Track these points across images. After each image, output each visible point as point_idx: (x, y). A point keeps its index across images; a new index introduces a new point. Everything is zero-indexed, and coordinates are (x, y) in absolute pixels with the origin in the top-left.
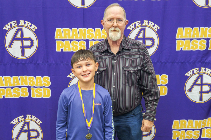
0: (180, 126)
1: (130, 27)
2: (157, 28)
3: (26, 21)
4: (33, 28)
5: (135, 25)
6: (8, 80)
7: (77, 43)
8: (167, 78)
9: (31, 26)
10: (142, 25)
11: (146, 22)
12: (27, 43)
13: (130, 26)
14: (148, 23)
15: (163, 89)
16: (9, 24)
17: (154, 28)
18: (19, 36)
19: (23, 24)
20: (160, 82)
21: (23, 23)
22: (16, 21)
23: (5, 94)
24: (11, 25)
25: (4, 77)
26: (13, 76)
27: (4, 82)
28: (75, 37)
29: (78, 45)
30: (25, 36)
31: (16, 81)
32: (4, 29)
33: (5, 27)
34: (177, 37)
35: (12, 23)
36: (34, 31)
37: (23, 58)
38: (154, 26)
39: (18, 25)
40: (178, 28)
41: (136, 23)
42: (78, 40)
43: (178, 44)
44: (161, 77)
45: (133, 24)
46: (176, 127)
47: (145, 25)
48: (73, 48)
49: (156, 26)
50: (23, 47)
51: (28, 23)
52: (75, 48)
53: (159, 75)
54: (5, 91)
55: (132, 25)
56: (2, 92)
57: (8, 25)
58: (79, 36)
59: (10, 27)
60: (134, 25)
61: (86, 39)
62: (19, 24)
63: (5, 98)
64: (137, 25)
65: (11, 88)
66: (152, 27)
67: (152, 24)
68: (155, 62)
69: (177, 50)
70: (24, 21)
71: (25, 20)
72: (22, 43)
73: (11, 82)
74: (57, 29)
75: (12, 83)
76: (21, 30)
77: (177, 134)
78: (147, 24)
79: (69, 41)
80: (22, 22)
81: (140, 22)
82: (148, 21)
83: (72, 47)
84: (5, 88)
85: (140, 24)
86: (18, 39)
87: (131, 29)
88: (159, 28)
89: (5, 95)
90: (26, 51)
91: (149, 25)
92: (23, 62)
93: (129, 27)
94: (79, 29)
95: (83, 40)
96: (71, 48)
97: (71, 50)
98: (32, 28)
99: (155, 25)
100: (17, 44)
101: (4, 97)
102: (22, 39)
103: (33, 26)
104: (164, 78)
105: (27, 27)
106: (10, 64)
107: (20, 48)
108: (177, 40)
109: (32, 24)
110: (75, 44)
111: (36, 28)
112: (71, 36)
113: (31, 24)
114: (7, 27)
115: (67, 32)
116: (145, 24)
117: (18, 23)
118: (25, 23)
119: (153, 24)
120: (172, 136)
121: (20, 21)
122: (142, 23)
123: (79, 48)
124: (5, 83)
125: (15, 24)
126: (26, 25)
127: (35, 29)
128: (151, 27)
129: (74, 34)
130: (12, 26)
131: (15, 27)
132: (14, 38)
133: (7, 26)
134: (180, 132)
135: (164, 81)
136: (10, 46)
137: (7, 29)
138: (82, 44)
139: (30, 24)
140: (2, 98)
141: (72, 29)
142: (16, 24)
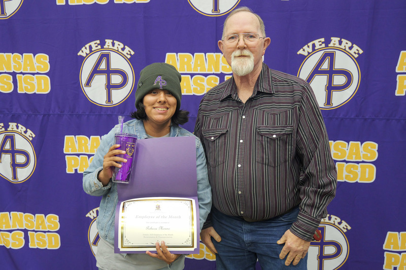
0: (400, 245)
1: (304, 50)
2: (358, 51)
3: (115, 42)
4: (127, 54)
5: (314, 46)
6: (83, 142)
7: (204, 79)
8: (375, 148)
9: (123, 49)
10: (327, 46)
11: (335, 40)
12: (116, 79)
13: (304, 48)
14: (340, 43)
15: (367, 170)
16: (87, 46)
17: (352, 52)
18: (103, 66)
19: (111, 47)
20: (362, 156)
21: (111, 45)
22: (98, 42)
23: (79, 166)
24: (90, 47)
25: (76, 136)
26: (91, 137)
27: (77, 146)
28: (199, 68)
29: (205, 83)
30: (113, 66)
31: (95, 145)
32: (79, 54)
33: (81, 51)
34: (398, 70)
35: (92, 44)
36: (129, 58)
37: (109, 105)
38: (351, 48)
39: (102, 47)
40: (402, 52)
41: (316, 42)
42: (206, 75)
43: (399, 82)
44: (364, 148)
45: (310, 44)
46: (392, 246)
47: (333, 46)
48: (195, 89)
49: (356, 47)
50: (110, 87)
51: (119, 45)
52: (199, 89)
53: (359, 143)
54: (78, 160)
55: (308, 47)
56: (73, 163)
57: (86, 48)
58: (206, 66)
59: (88, 52)
60: (311, 47)
61: (220, 73)
62: (105, 47)
63: (79, 172)
64: (317, 47)
65: (87, 156)
66: (347, 49)
67: (347, 43)
68: (352, 117)
69: (397, 94)
70: (112, 41)
71: (114, 38)
72: (109, 79)
73: (87, 146)
74: (167, 54)
75: (89, 147)
76: (107, 56)
77: (393, 261)
78: (337, 45)
79: (189, 76)
80: (109, 42)
81: (323, 40)
82: (339, 39)
83: (194, 86)
84: (78, 155)
85: (323, 45)
86: (102, 72)
87: (305, 54)
88: (361, 52)
89: (78, 168)
90: (114, 92)
91: (342, 46)
92: (109, 113)
93: (302, 49)
94: (207, 54)
95: (213, 74)
96: (192, 89)
97: (191, 93)
98: (125, 52)
99: (354, 45)
100: (100, 80)
101: (76, 170)
102: (109, 72)
103: (127, 49)
104: (369, 148)
105: (117, 52)
106: (86, 116)
107: (104, 87)
108: (398, 76)
109: (126, 47)
110: (199, 81)
111: (133, 53)
112: (193, 67)
113: (124, 46)
114: (84, 52)
115: (186, 60)
116: (334, 44)
117: (102, 44)
118: (113, 44)
119: (350, 44)
120: (384, 264)
121: (106, 40)
122: (327, 42)
123: (206, 88)
124: (79, 147)
125: (96, 47)
126: (115, 48)
127: (130, 54)
128: (345, 50)
129: (199, 63)
130: (93, 50)
131: (96, 51)
132: (96, 71)
133: (83, 49)
134: (400, 256)
135: (369, 155)
136: (88, 83)
137: (84, 55)
138: (212, 82)
139: (122, 46)
140: (73, 172)
141: (195, 54)
142: (99, 47)
